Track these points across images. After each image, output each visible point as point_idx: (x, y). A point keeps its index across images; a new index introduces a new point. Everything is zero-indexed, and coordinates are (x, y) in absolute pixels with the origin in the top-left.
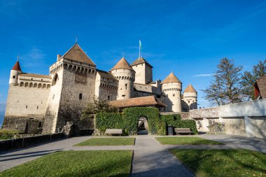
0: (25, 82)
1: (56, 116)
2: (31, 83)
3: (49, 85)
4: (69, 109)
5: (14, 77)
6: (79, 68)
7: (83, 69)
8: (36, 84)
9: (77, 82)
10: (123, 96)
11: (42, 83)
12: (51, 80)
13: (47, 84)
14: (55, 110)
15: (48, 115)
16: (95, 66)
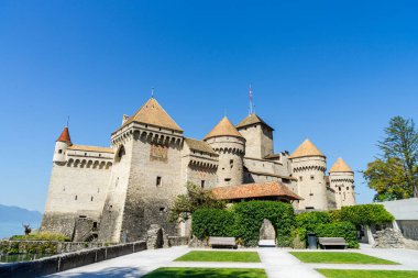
0: (75, 159)
1: (122, 213)
2: (84, 161)
3: (110, 164)
4: (141, 203)
5: (60, 151)
6: (157, 136)
7: (162, 137)
8: (90, 162)
9: (153, 158)
10: (227, 180)
11: (100, 161)
12: (113, 156)
13: (107, 161)
14: (119, 204)
15: (108, 211)
16: (181, 132)
